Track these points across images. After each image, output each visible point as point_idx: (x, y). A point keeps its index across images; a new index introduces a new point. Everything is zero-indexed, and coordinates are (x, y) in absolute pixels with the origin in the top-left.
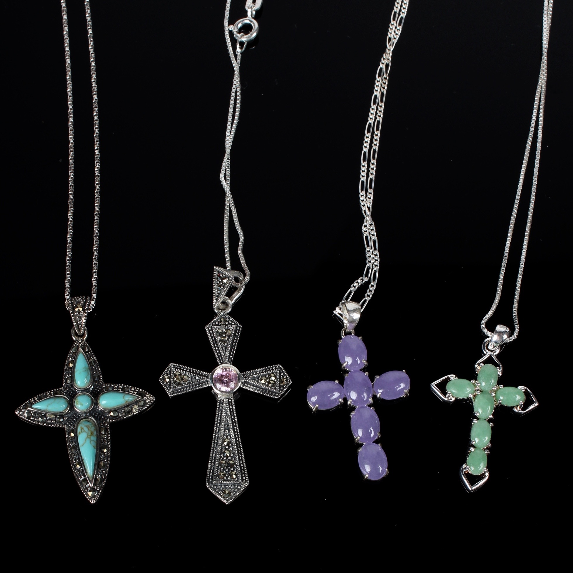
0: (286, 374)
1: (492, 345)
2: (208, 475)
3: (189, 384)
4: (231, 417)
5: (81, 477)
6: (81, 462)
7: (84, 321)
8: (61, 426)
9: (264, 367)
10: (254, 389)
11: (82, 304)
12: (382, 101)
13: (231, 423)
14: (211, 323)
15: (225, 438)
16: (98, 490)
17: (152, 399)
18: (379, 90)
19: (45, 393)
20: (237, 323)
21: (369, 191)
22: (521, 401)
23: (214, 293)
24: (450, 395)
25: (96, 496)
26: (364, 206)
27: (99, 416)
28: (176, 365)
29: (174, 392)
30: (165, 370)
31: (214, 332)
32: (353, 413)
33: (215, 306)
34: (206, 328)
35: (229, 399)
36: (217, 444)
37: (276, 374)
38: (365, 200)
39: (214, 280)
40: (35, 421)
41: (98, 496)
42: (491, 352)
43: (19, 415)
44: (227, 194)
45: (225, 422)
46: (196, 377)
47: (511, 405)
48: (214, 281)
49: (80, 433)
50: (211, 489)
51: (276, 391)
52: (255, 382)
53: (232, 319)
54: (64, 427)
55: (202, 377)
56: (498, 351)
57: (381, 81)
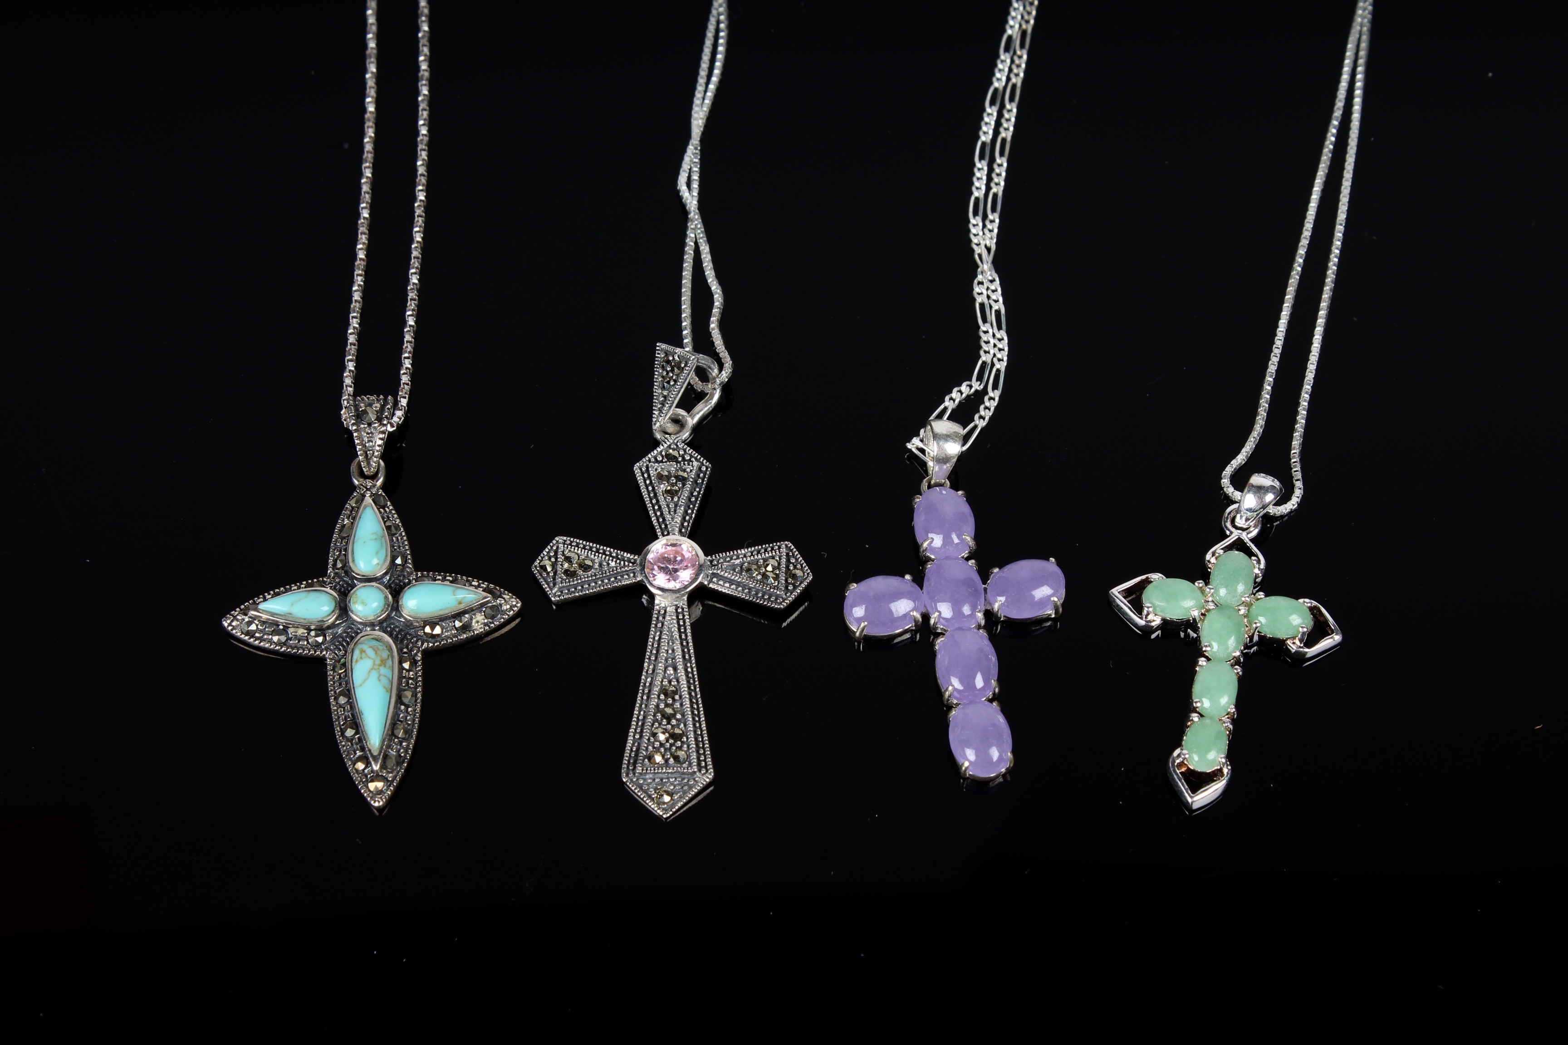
0: (801, 561)
1: (1244, 518)
2: (627, 756)
3: (595, 575)
4: (682, 644)
5: (355, 754)
6: (356, 723)
7: (380, 442)
8: (317, 653)
9: (755, 546)
10: (732, 589)
11: (376, 407)
12: (1022, 46)
13: (680, 654)
14: (647, 459)
15: (666, 683)
16: (390, 779)
17: (514, 603)
18: (1017, 26)
19: (288, 587)
20: (702, 459)
21: (991, 217)
22: (1304, 626)
23: (655, 398)
24: (1151, 609)
25: (385, 793)
26: (978, 245)
27: (401, 635)
28: (570, 540)
29: (562, 592)
30: (544, 549)
31: (652, 475)
32: (940, 640)
33: (655, 424)
34: (636, 469)
35: (679, 607)
36: (648, 697)
37: (780, 559)
38: (981, 233)
39: (656, 371)
40: (265, 640)
41: (390, 793)
42: (1240, 531)
43: (230, 628)
44: (691, 215)
45: (668, 652)
46: (610, 562)
47: (1281, 635)
48: (656, 373)
49: (357, 661)
50: (633, 786)
51: (778, 592)
52: (735, 573)
53: (690, 452)
54: (324, 655)
55: (622, 563)
56: (1255, 532)
57: (1021, 8)
